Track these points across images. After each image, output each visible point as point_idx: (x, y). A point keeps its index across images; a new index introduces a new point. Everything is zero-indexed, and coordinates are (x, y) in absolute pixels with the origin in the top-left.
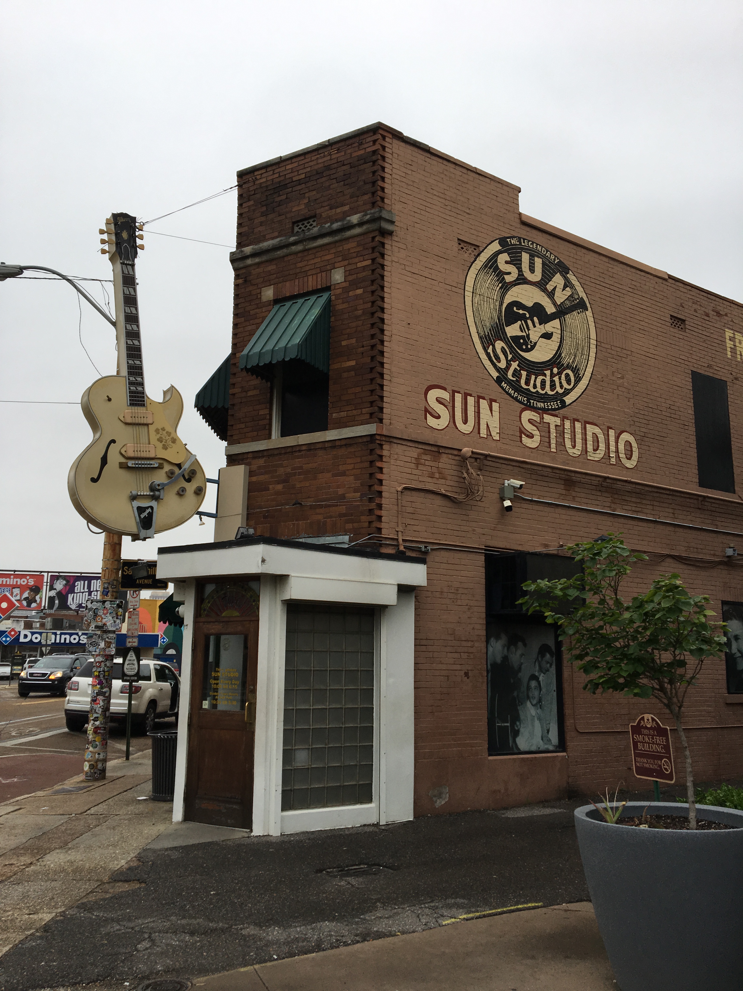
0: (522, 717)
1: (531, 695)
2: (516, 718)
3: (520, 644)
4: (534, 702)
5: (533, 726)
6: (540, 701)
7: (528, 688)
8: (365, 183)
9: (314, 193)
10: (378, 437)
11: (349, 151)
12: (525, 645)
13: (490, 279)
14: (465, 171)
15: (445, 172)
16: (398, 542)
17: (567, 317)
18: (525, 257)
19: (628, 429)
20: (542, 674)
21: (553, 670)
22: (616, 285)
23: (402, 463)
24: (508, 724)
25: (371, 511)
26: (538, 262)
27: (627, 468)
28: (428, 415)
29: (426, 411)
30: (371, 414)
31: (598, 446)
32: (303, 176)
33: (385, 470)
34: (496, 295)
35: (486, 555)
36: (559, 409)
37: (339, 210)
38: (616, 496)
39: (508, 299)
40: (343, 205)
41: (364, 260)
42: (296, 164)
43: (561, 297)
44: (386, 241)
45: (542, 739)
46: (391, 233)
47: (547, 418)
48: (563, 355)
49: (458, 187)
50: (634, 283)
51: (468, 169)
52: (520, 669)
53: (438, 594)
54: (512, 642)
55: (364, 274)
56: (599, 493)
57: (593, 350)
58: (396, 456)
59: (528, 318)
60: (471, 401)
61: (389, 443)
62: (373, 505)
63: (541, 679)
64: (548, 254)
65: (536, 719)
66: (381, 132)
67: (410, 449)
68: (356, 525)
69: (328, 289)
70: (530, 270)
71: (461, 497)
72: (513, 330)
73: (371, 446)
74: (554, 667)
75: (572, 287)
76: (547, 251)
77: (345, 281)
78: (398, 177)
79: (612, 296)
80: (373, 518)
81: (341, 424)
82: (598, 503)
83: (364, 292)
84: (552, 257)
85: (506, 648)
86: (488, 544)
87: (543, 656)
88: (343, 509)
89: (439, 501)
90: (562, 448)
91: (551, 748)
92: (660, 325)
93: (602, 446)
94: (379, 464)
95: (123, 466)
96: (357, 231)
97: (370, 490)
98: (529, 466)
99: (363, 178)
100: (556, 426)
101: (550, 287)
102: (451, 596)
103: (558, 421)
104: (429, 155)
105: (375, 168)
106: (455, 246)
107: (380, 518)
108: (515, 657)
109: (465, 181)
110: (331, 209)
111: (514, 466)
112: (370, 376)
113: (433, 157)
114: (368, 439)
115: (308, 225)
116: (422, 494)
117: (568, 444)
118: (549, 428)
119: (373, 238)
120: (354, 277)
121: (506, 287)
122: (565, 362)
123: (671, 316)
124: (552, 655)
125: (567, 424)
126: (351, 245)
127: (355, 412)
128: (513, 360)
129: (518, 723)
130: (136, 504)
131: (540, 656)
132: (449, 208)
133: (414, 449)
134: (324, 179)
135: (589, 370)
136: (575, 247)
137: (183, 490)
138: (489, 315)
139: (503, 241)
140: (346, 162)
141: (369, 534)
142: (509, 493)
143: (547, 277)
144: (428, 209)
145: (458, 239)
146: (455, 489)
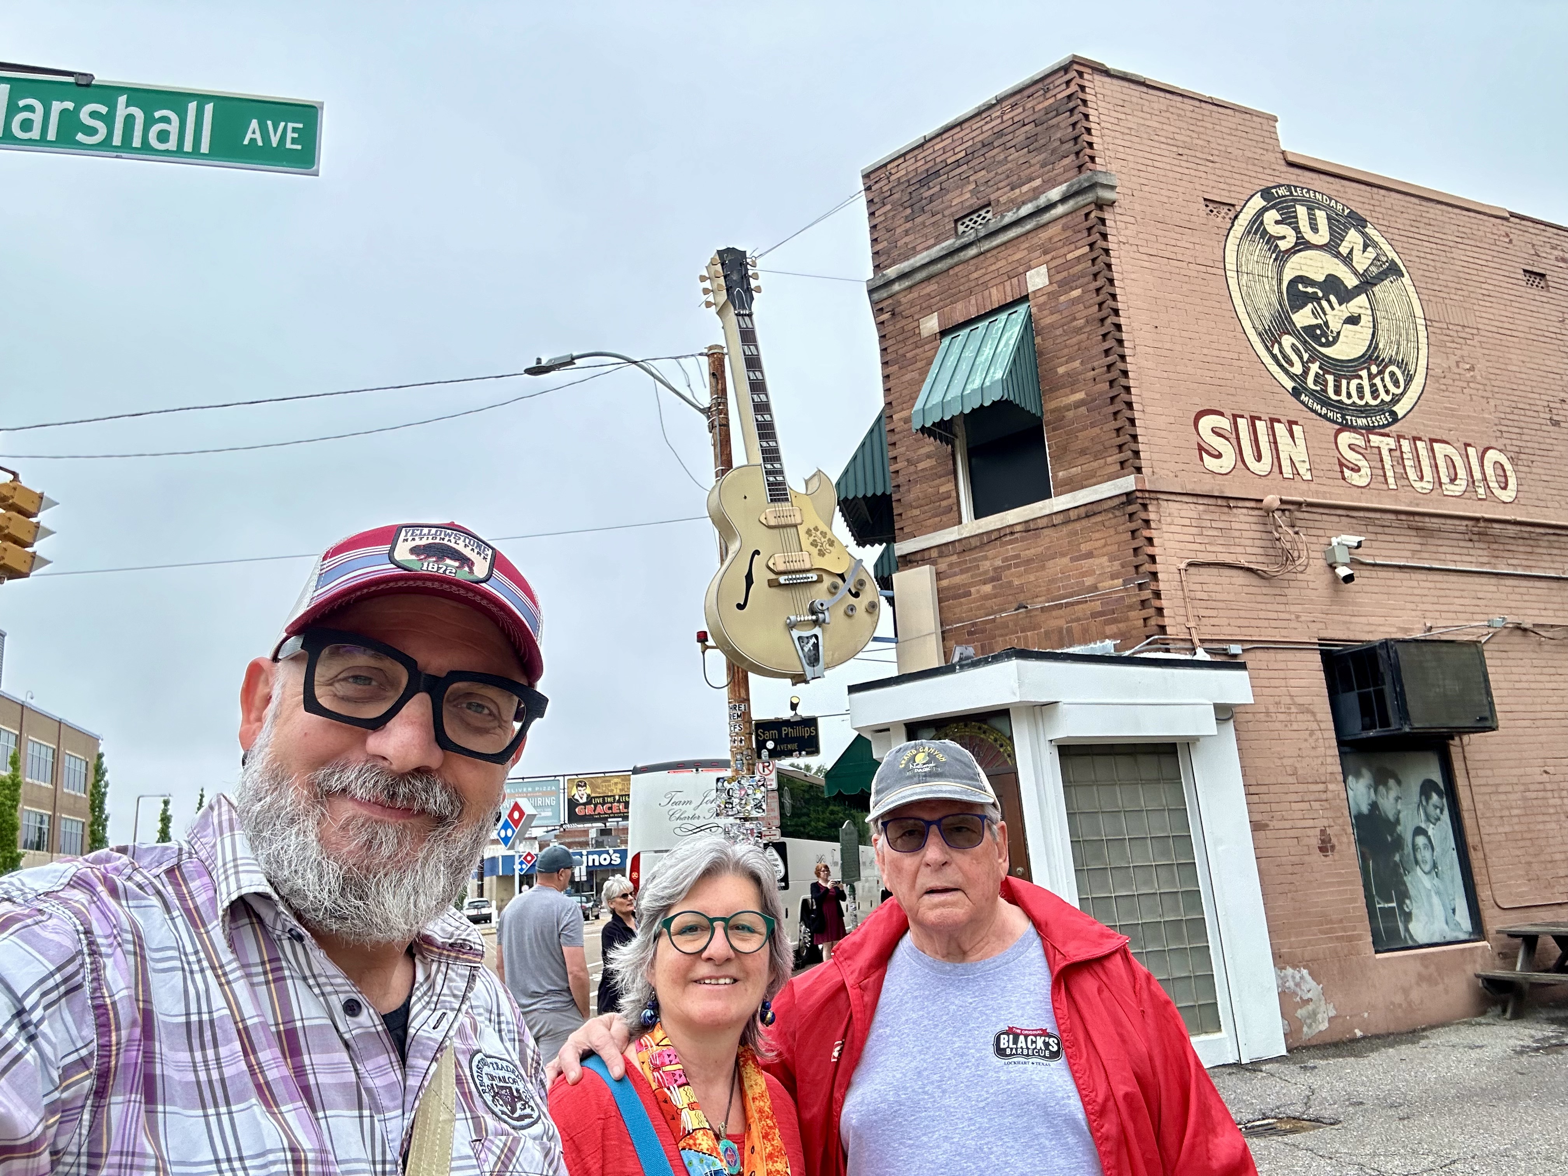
0: (1412, 892)
1: (1419, 857)
2: (1403, 895)
3: (1392, 782)
4: (1427, 868)
5: (1431, 905)
6: (1435, 866)
7: (1415, 848)
8: (1062, 143)
9: (983, 172)
10: (1139, 494)
11: (1029, 105)
12: (1399, 782)
13: (1257, 250)
14: (1197, 103)
15: (1171, 109)
16: (1193, 643)
17: (1376, 289)
18: (1302, 211)
19: (1493, 444)
20: (1432, 826)
21: (1446, 817)
22: (1437, 235)
23: (1178, 529)
24: (1394, 905)
25: (1144, 603)
26: (1321, 216)
27: (1504, 503)
28: (1204, 455)
29: (1201, 449)
30: (1122, 463)
31: (1456, 474)
32: (963, 154)
33: (1155, 541)
34: (1270, 270)
35: (1323, 653)
36: (1389, 424)
37: (1025, 188)
38: (1495, 546)
39: (1288, 275)
40: (1032, 179)
41: (1077, 248)
42: (950, 140)
43: (1361, 262)
44: (1106, 216)
45: (1447, 923)
46: (1112, 203)
47: (1375, 440)
48: (1381, 346)
49: (1192, 128)
50: (1461, 229)
51: (1201, 101)
52: (1397, 821)
53: (1262, 717)
54: (1380, 779)
55: (1080, 267)
56: (1470, 544)
57: (1423, 334)
58: (1169, 519)
59: (1320, 299)
60: (1261, 426)
61: (1155, 502)
62: (1147, 594)
63: (1430, 832)
64: (1333, 203)
65: (1433, 894)
66: (1076, 67)
67: (1185, 506)
68: (1122, 625)
69: (1025, 299)
70: (1312, 228)
71: (1272, 569)
72: (1303, 318)
73: (1131, 509)
74: (1446, 812)
75: (1375, 245)
76: (1331, 199)
77: (1051, 283)
78: (1109, 126)
79: (1434, 252)
80: (1151, 611)
81: (1072, 486)
82: (1469, 559)
83: (1084, 292)
84: (1340, 207)
85: (1372, 790)
86: (1322, 636)
87: (1428, 798)
88: (1097, 606)
89: (1240, 578)
90: (1406, 482)
91: (1463, 937)
92: (1510, 286)
93: (1462, 473)
94: (1146, 533)
95: (773, 584)
96: (1060, 210)
97: (1137, 573)
98: (1361, 514)
99: (1059, 135)
100: (1390, 450)
101: (1344, 250)
102: (1282, 717)
103: (1391, 442)
104: (1145, 89)
105: (1074, 119)
106: (1202, 210)
107: (1160, 611)
108: (1388, 803)
109: (1200, 117)
110: (1012, 189)
111: (1340, 516)
112: (1112, 409)
113: (1151, 91)
114: (1124, 499)
115: (979, 219)
116: (1214, 571)
117: (1412, 475)
118: (1380, 454)
119: (1087, 215)
120: (1065, 274)
121: (1282, 257)
122: (1385, 355)
123: (1525, 271)
124: (1440, 795)
125: (1406, 445)
126: (1054, 230)
127: (1095, 464)
128: (1312, 360)
129: (1408, 902)
130: (796, 634)
131: (1423, 798)
132: (1184, 158)
133: (1192, 506)
134: (996, 151)
135: (1423, 362)
136: (1368, 188)
137: (852, 608)
138: (1265, 300)
139: (1266, 193)
140: (1026, 121)
141: (1148, 637)
142: (1342, 556)
143: (1336, 237)
144: (1156, 164)
145: (1205, 199)
146: (1261, 559)
